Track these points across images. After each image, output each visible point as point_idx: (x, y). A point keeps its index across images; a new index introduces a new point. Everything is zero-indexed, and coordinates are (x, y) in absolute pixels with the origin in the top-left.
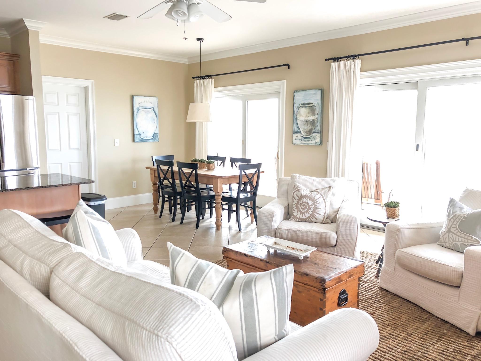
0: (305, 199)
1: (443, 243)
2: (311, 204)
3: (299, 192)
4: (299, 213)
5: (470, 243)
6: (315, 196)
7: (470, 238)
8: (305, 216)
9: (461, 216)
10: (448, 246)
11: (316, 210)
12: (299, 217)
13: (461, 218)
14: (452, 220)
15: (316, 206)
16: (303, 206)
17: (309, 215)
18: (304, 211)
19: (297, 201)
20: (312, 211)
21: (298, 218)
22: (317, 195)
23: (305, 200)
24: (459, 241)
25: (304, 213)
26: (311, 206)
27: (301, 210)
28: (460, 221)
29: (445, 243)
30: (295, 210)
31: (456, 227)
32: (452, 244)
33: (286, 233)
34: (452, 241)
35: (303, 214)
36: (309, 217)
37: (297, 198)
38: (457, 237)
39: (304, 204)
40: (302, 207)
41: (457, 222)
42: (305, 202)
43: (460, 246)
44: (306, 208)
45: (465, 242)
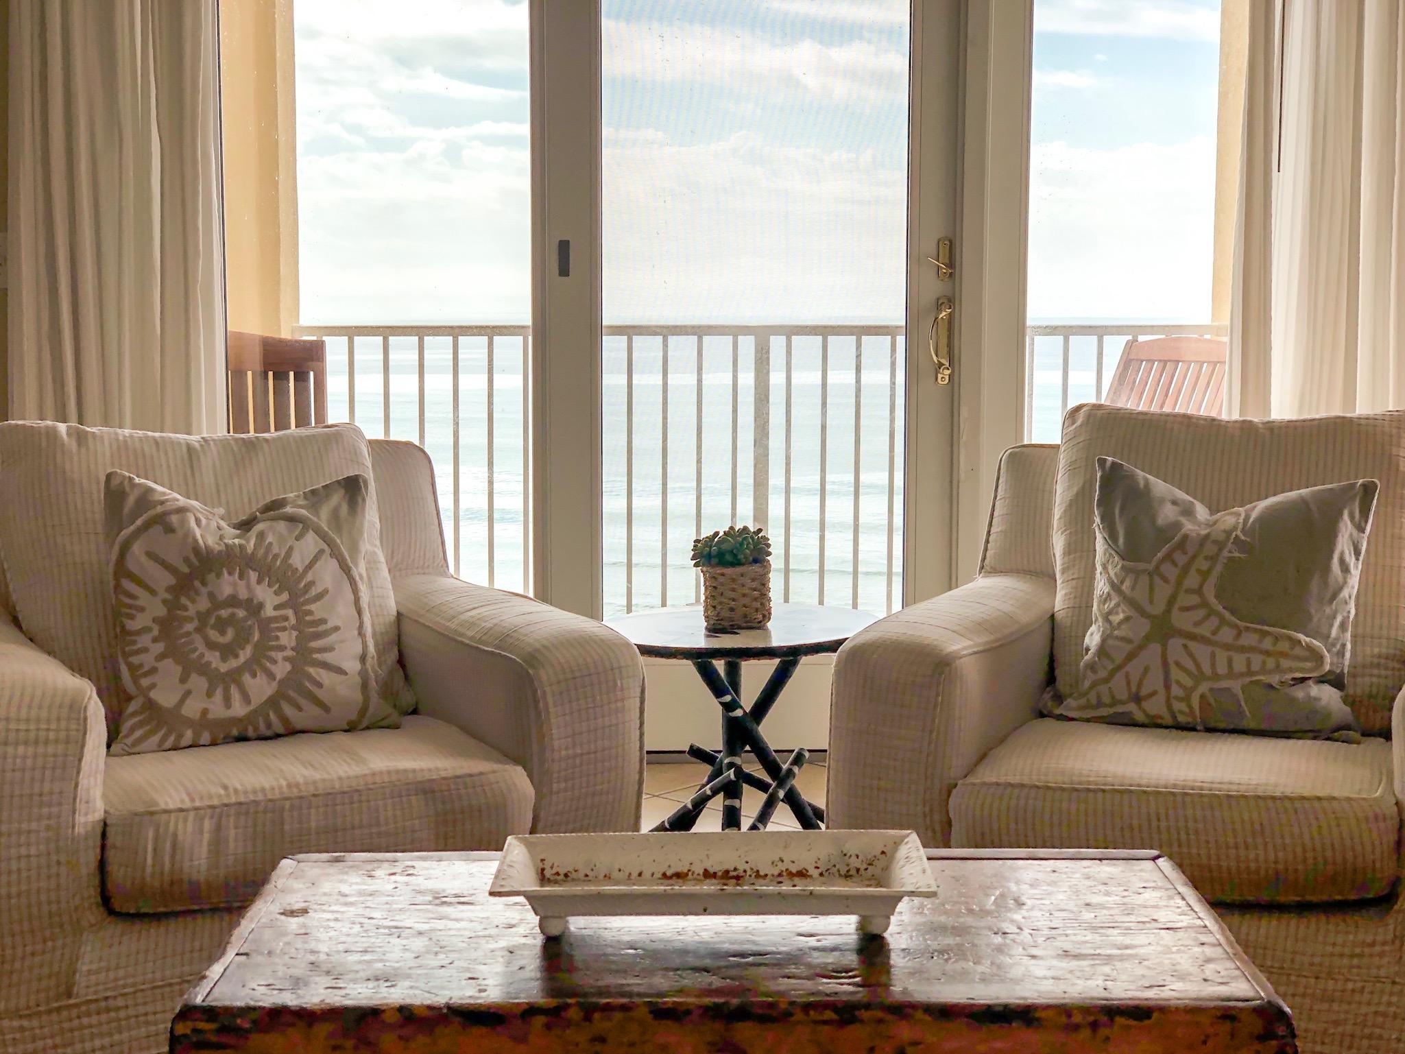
0: (230, 574)
1: (1123, 703)
2: (276, 608)
3: (170, 530)
4: (198, 683)
5: (1291, 670)
6: (291, 549)
7: (1284, 646)
8: (246, 699)
9: (1215, 542)
10: (1164, 712)
11: (314, 644)
12: (205, 712)
13: (1220, 550)
14: (1171, 572)
15: (310, 613)
16: (221, 626)
17: (275, 685)
18: (233, 663)
19: (164, 602)
20: (289, 653)
21: (190, 723)
22: (297, 539)
23: (227, 585)
24: (1231, 675)
25: (233, 677)
26: (275, 619)
27: (213, 658)
28: (1218, 568)
29: (1137, 699)
30: (153, 670)
31: (1205, 604)
32: (1187, 699)
33: (206, 836)
34: (1188, 682)
35: (234, 690)
36: (273, 702)
37: (163, 580)
38: (1222, 656)
39: (224, 613)
40: (213, 635)
41: (1205, 575)
42: (233, 601)
43: (1241, 696)
44: (242, 638)
45: (1263, 671)
